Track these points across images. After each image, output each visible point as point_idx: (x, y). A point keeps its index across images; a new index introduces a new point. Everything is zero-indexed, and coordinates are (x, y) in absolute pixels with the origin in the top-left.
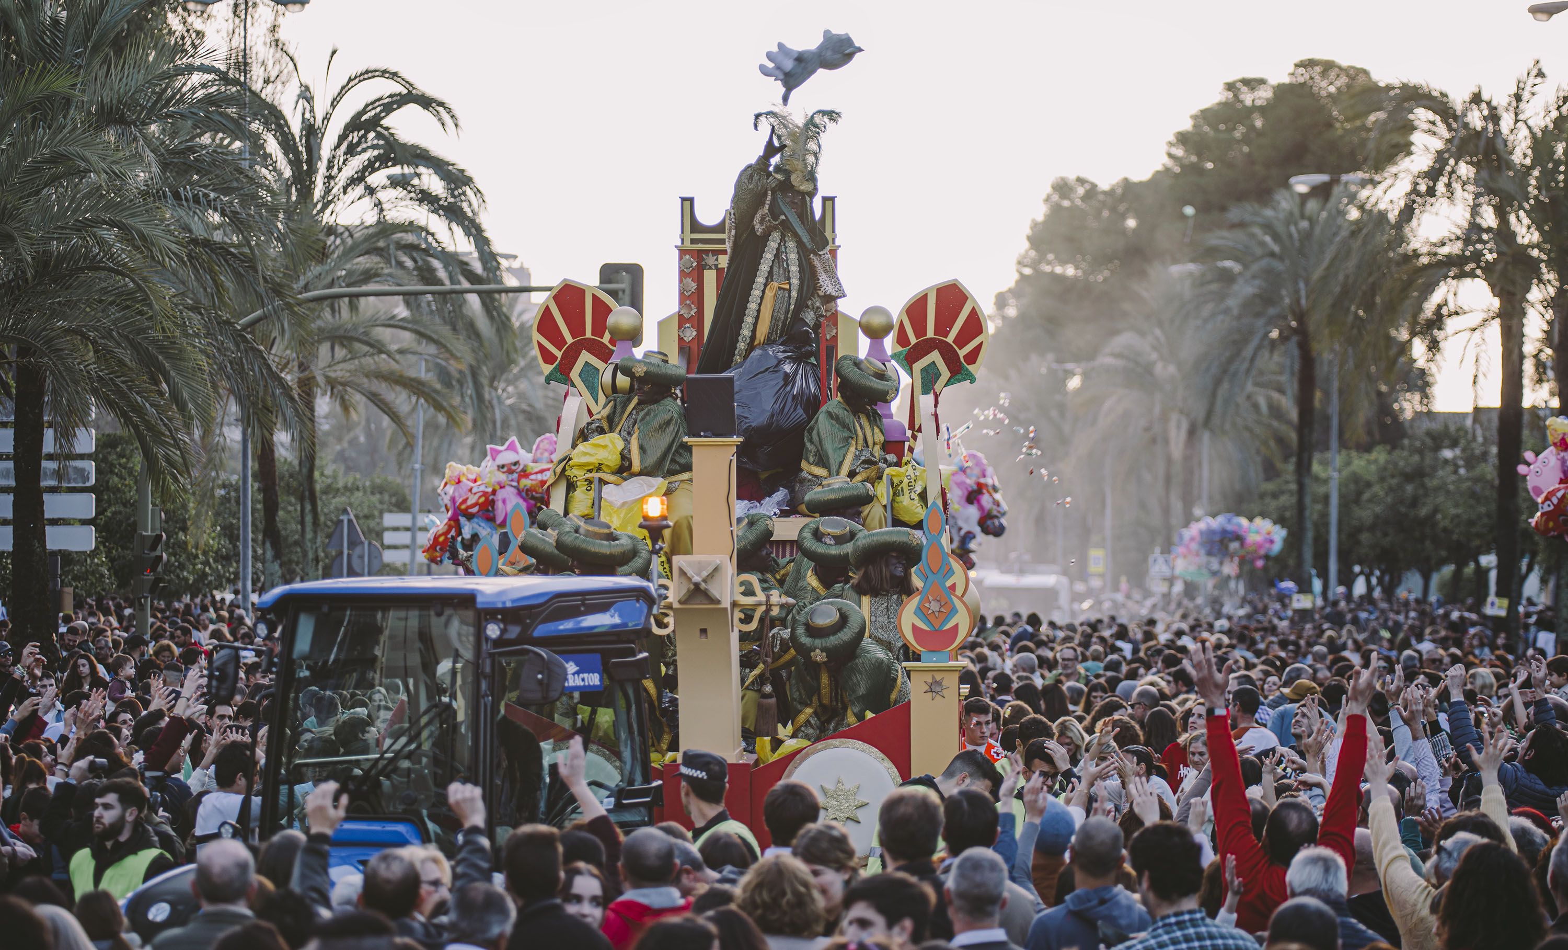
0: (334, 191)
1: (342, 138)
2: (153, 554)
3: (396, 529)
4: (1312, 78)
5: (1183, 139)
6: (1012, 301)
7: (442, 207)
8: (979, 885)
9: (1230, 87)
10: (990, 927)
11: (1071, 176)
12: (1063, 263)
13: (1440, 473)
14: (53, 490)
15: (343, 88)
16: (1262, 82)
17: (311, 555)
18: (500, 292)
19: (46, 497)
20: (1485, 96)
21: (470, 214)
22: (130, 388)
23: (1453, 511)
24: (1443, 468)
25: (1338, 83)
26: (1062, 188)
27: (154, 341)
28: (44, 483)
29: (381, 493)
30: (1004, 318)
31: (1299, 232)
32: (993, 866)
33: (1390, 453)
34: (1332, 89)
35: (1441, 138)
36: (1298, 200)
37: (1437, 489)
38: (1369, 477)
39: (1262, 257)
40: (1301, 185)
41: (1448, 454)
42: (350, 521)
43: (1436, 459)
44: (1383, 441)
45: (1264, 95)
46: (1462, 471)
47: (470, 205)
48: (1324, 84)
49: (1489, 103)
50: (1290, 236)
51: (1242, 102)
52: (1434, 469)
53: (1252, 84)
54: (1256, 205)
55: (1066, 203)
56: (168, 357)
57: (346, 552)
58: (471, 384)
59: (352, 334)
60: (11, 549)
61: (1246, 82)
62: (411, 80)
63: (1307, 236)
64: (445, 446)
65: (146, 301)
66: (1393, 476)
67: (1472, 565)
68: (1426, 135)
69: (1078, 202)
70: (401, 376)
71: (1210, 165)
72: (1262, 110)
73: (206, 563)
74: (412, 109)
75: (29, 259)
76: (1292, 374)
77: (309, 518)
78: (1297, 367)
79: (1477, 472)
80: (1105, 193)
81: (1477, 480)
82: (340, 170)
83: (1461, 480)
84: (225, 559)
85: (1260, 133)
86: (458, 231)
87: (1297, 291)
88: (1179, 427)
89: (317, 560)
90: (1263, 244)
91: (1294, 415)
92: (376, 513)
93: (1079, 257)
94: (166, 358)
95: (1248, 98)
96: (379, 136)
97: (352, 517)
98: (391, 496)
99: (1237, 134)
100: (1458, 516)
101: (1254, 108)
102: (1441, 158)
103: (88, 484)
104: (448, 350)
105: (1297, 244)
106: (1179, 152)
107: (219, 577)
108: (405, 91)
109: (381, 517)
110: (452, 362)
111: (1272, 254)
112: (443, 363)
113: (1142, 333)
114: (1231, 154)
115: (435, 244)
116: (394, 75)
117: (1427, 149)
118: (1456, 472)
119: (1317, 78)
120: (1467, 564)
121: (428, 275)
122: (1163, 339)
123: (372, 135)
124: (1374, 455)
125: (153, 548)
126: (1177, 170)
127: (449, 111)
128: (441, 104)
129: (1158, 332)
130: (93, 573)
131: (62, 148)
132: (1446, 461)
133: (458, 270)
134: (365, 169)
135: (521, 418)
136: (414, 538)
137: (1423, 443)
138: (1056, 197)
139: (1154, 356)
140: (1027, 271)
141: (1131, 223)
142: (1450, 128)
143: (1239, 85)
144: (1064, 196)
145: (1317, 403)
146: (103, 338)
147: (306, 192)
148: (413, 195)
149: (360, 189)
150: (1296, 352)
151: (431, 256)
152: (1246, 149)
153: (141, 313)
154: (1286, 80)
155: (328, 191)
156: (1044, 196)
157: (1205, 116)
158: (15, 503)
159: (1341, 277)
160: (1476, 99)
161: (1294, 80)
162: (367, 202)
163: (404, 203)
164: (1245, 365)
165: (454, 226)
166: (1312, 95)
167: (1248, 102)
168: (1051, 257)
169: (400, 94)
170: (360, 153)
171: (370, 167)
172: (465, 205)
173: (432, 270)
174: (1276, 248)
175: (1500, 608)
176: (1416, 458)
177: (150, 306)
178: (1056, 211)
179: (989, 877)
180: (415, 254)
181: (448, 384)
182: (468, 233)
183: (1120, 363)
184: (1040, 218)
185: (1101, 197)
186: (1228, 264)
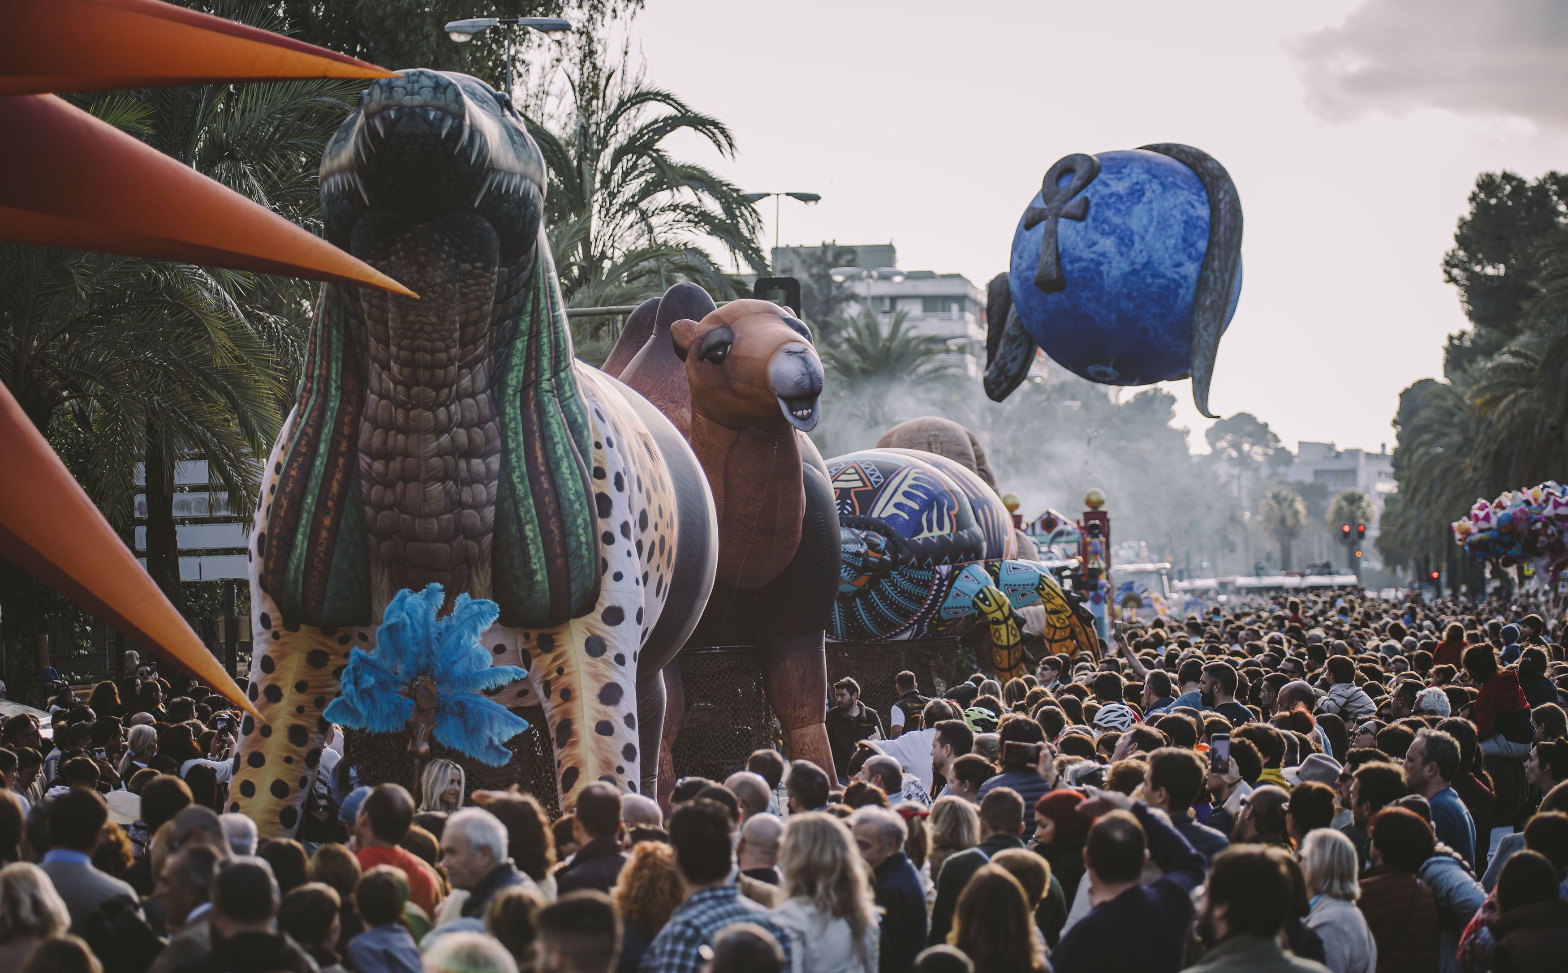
7: (719, 228)
11: (1497, 172)
12: (1493, 262)
15: (617, 111)
26: (1487, 184)
47: (747, 225)
55: (1493, 202)
62: (684, 102)
69: (1506, 201)
74: (685, 132)
75: (84, 296)
80: (1532, 189)
93: (1507, 255)
96: (652, 159)
108: (677, 114)
116: (666, 98)
123: (645, 159)
128: (716, 124)
134: (640, 193)
138: (1481, 195)
140: (1455, 271)
144: (1490, 195)
148: (691, 217)
149: (635, 214)
156: (1469, 194)
163: (679, 225)
168: (1481, 257)
169: (672, 117)
170: (634, 178)
171: (646, 192)
178: (1482, 210)
180: (697, 276)
184: (1467, 216)
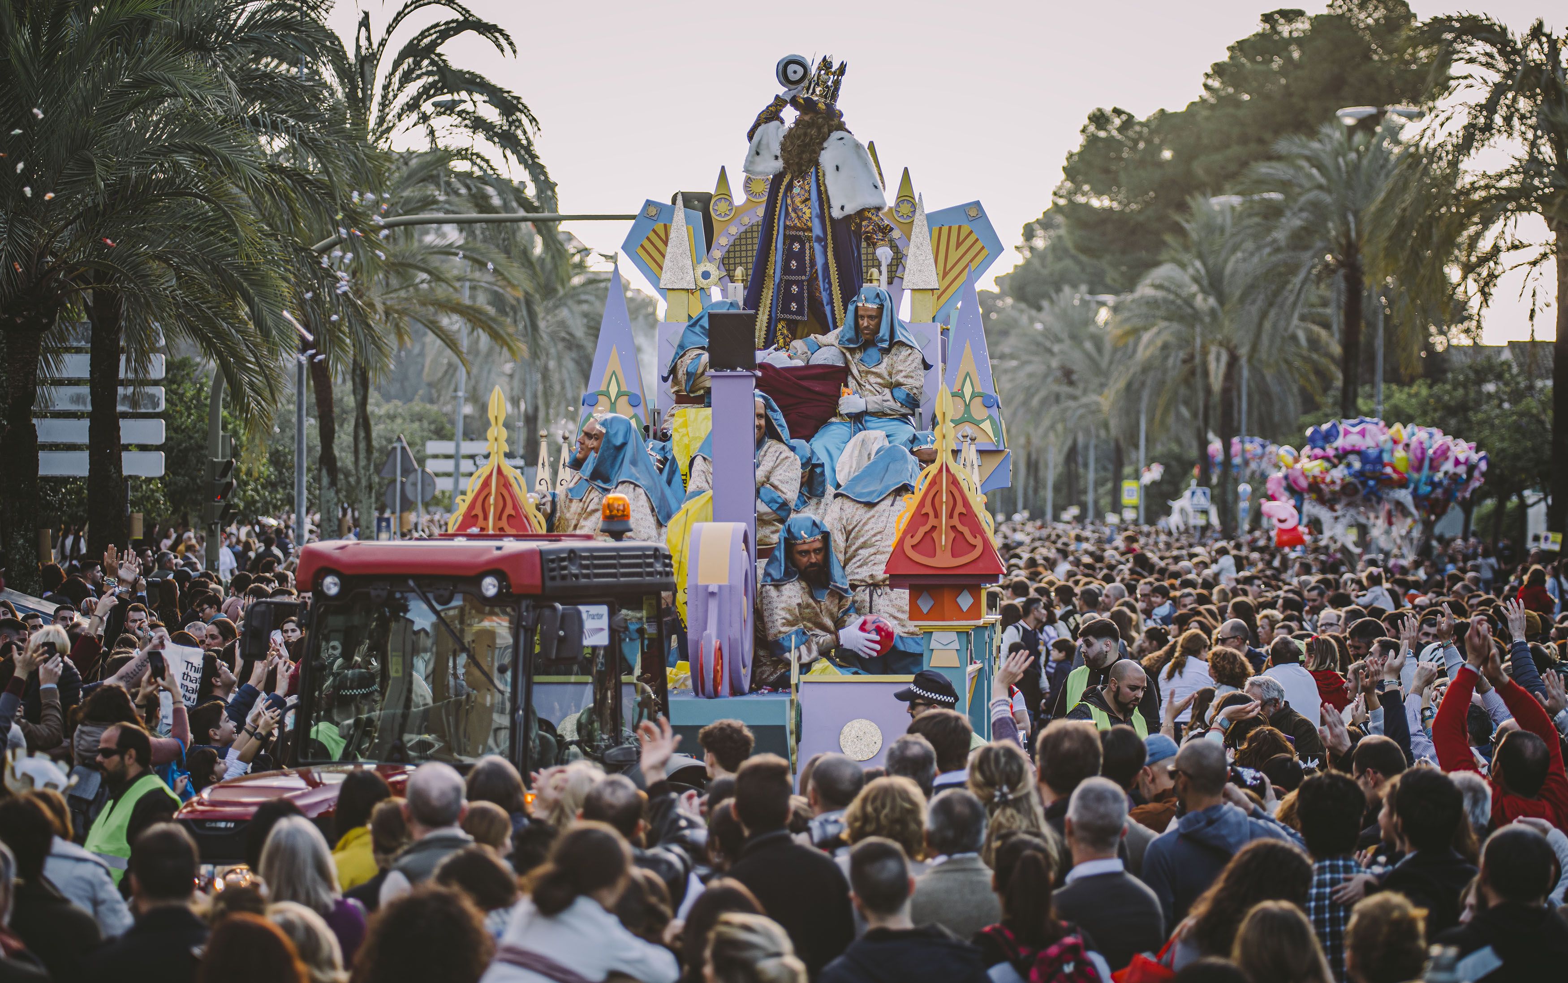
0: (390, 117)
1: (397, 64)
2: (224, 481)
3: (435, 457)
4: (1350, 10)
5: (1219, 70)
6: (1040, 232)
7: (496, 134)
8: (1103, 817)
9: (1267, 18)
10: (1109, 857)
11: (1108, 107)
12: (1099, 193)
13: (1485, 407)
14: (125, 415)
15: (399, 14)
16: (1300, 13)
17: (364, 482)
18: (554, 220)
19: (122, 423)
20: (1546, 30)
21: (524, 142)
22: (215, 314)
23: (1498, 445)
24: (1487, 402)
25: (1376, 15)
26: (1099, 119)
27: (239, 269)
28: (120, 408)
29: (420, 420)
30: (1032, 249)
31: (1347, 164)
32: (1116, 797)
33: (1430, 387)
34: (1370, 21)
35: (1498, 71)
36: (1345, 131)
37: (1482, 423)
38: (1410, 411)
39: (1310, 190)
40: (1349, 116)
41: (1490, 388)
42: (403, 449)
43: (1479, 392)
44: (1425, 375)
45: (1302, 26)
46: (1506, 405)
47: (525, 133)
48: (1362, 16)
49: (1549, 36)
50: (1338, 168)
51: (1279, 33)
52: (1478, 403)
53: (1291, 15)
54: (1304, 138)
55: (1102, 134)
56: (252, 283)
57: (399, 479)
58: (525, 313)
59: (411, 261)
60: (86, 474)
61: (1283, 13)
63: (1356, 167)
64: (485, 374)
65: (231, 227)
66: (1435, 410)
67: (1515, 499)
68: (1484, 69)
69: (1115, 133)
70: (458, 304)
71: (1246, 97)
72: (1299, 42)
73: (255, 490)
74: (469, 35)
75: (102, 186)
76: (1339, 307)
77: (362, 446)
78: (1343, 299)
79: (1522, 406)
80: (1141, 124)
81: (1521, 414)
82: (395, 96)
83: (1505, 414)
84: (271, 485)
85: (1298, 66)
86: (513, 158)
87: (1347, 223)
88: (1218, 360)
89: (370, 487)
90: (1310, 177)
91: (1336, 349)
92: (418, 441)
93: (1115, 189)
94: (251, 285)
95: (1285, 29)
96: (433, 63)
97: (405, 444)
98: (430, 423)
99: (1275, 66)
100: (1503, 450)
101: (1291, 40)
102: (1498, 91)
103: (158, 410)
104: (505, 278)
105: (1344, 175)
106: (1216, 83)
107: (266, 503)
108: (461, 18)
109: (423, 445)
110: (509, 289)
111: (1320, 187)
112: (501, 290)
113: (1183, 266)
114: (1269, 86)
115: (490, 172)
117: (1486, 82)
118: (1500, 406)
119: (1356, 10)
120: (1508, 498)
121: (481, 202)
122: (1203, 271)
123: (426, 62)
124: (1414, 389)
125: (224, 474)
126: (1213, 100)
127: (507, 38)
128: (500, 31)
129: (1198, 264)
130: (148, 499)
131: (148, 73)
132: (1489, 396)
133: (512, 197)
134: (420, 95)
135: (561, 346)
136: (457, 466)
137: (1467, 377)
138: (1092, 128)
139: (1194, 288)
140: (1062, 202)
141: (1167, 154)
142: (1508, 61)
143: (1276, 16)
144: (1100, 127)
145: (1362, 339)
146: (188, 265)
147: (360, 120)
148: (467, 122)
149: (414, 116)
150: (1343, 285)
151: (486, 183)
152: (1283, 81)
153: (225, 240)
154: (1325, 11)
155: (382, 120)
156: (1081, 127)
157: (1240, 47)
158: (91, 429)
159: (1398, 211)
160: (1537, 32)
161: (1332, 12)
162: (422, 129)
164: (1292, 299)
165: (508, 152)
166: (1351, 26)
167: (1286, 34)
168: (1086, 188)
169: (456, 21)
170: (415, 80)
171: (425, 93)
172: (519, 132)
173: (486, 197)
174: (1323, 181)
175: (1554, 542)
176: (1461, 392)
177: (235, 233)
178: (1092, 141)
179: (1112, 807)
180: (469, 182)
181: (502, 311)
182: (522, 160)
183: (1160, 294)
184: (1076, 149)
185: (1138, 128)
186: (1274, 195)
